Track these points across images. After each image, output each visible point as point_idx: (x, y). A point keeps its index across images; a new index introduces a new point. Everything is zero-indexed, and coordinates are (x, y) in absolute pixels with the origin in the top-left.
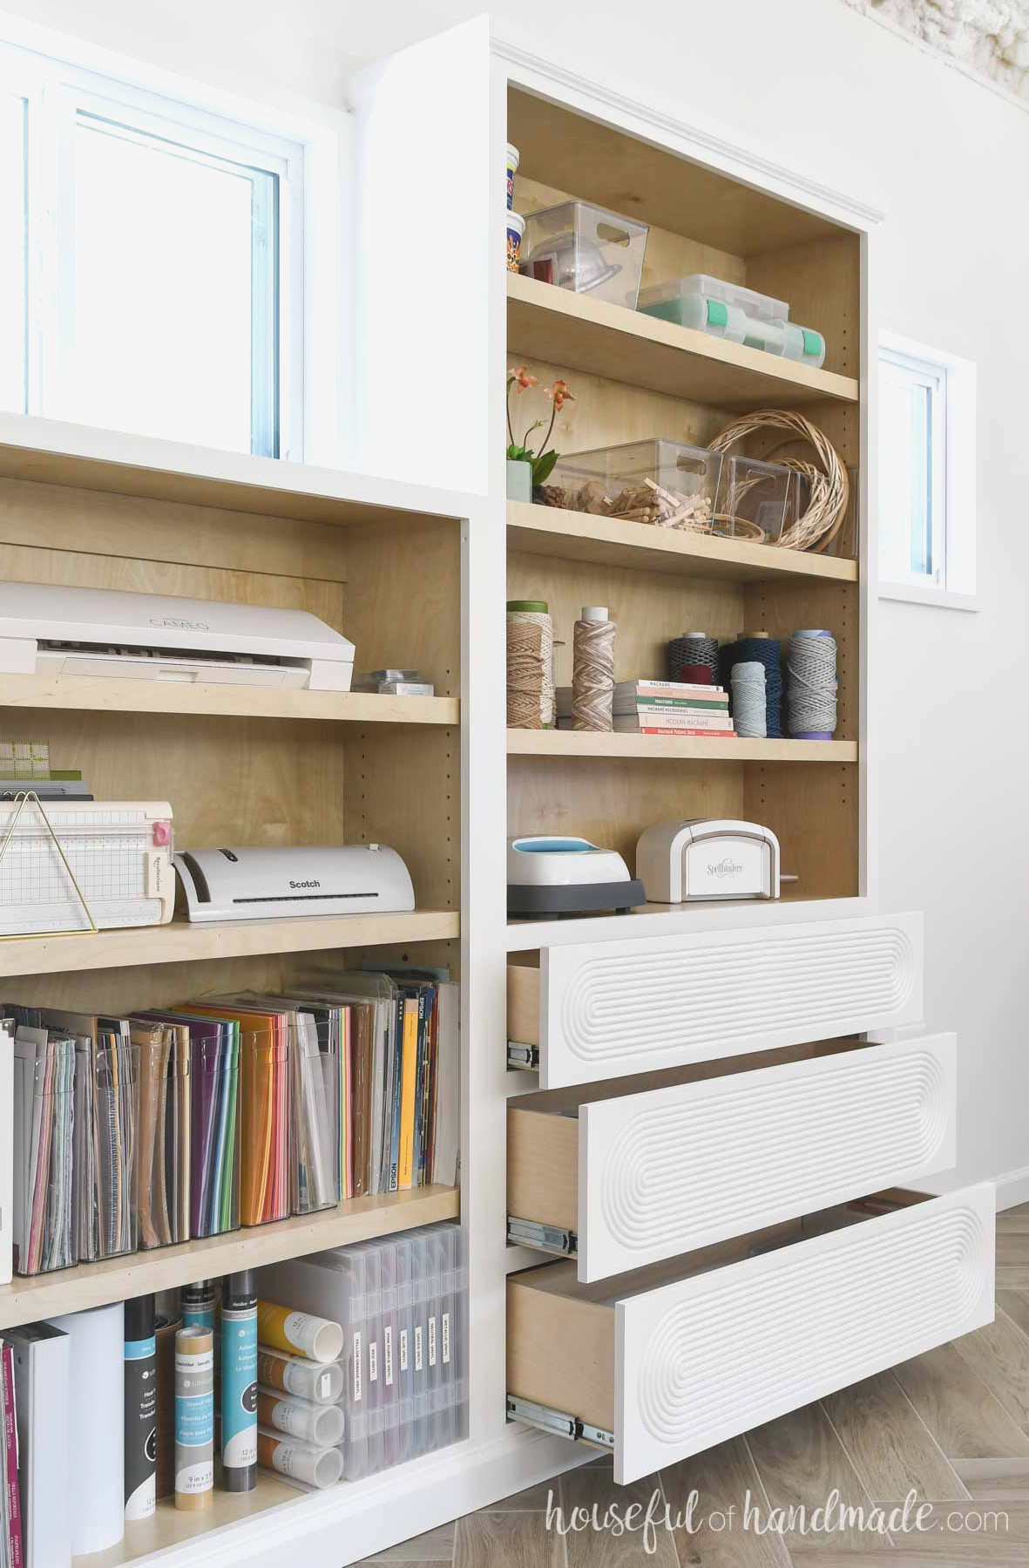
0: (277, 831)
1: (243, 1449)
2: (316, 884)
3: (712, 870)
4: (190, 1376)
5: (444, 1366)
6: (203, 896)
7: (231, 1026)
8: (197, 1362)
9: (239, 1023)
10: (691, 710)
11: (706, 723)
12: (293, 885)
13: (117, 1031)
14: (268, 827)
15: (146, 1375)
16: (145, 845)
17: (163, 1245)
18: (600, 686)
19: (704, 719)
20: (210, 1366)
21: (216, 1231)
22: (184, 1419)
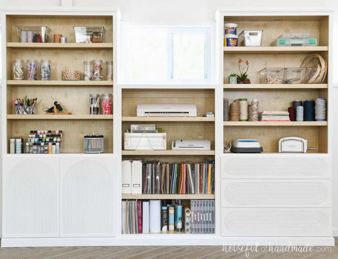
0: (200, 137)
1: (179, 225)
2: (193, 145)
3: (289, 147)
4: (171, 213)
5: (210, 221)
6: (174, 146)
7: (175, 165)
8: (172, 211)
9: (177, 165)
10: (277, 116)
11: (281, 119)
12: (189, 145)
13: (158, 163)
14: (199, 136)
15: (164, 212)
16: (162, 139)
17: (164, 194)
18: (254, 113)
19: (281, 118)
20: (174, 212)
21: (173, 193)
22: (170, 219)
